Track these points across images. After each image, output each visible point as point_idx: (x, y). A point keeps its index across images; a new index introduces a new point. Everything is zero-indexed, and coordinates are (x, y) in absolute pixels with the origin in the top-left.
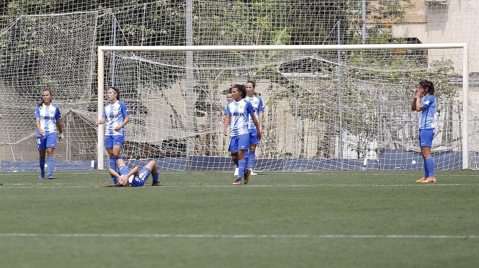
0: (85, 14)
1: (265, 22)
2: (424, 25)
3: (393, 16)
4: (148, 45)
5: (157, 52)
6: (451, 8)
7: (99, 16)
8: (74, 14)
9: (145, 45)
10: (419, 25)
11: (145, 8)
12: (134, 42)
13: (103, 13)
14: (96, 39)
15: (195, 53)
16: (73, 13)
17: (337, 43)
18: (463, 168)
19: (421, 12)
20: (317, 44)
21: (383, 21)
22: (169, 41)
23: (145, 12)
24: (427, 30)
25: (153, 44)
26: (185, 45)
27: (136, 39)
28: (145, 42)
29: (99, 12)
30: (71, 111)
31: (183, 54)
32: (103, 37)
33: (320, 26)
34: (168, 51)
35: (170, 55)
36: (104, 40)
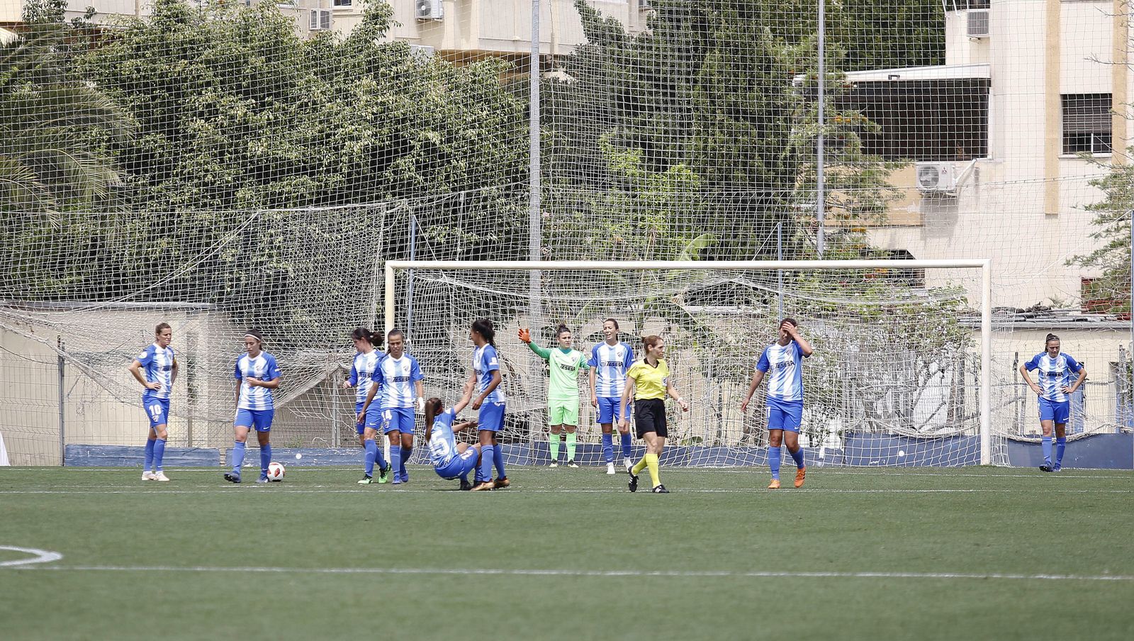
0: (364, 207)
1: (658, 223)
2: (918, 230)
3: (868, 213)
4: (467, 259)
5: (482, 270)
6: (962, 201)
7: (388, 212)
8: (346, 209)
9: (462, 260)
10: (911, 230)
11: (462, 199)
12: (445, 254)
13: (394, 208)
14: (382, 248)
15: (544, 272)
16: (346, 207)
17: (776, 259)
18: (982, 464)
19: (914, 208)
20: (743, 259)
21: (852, 222)
22: (501, 253)
23: (462, 206)
24: (924, 238)
25: (476, 258)
26: (529, 259)
27: (449, 250)
28: (463, 254)
29: (388, 204)
30: (340, 367)
31: (524, 275)
32: (393, 246)
33: (747, 229)
34: (500, 270)
35: (504, 276)
36: (395, 249)
